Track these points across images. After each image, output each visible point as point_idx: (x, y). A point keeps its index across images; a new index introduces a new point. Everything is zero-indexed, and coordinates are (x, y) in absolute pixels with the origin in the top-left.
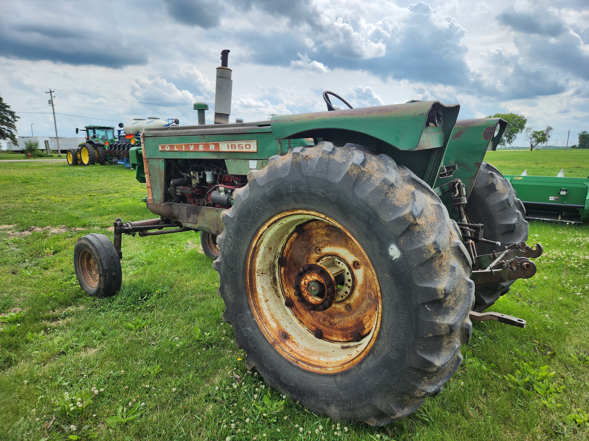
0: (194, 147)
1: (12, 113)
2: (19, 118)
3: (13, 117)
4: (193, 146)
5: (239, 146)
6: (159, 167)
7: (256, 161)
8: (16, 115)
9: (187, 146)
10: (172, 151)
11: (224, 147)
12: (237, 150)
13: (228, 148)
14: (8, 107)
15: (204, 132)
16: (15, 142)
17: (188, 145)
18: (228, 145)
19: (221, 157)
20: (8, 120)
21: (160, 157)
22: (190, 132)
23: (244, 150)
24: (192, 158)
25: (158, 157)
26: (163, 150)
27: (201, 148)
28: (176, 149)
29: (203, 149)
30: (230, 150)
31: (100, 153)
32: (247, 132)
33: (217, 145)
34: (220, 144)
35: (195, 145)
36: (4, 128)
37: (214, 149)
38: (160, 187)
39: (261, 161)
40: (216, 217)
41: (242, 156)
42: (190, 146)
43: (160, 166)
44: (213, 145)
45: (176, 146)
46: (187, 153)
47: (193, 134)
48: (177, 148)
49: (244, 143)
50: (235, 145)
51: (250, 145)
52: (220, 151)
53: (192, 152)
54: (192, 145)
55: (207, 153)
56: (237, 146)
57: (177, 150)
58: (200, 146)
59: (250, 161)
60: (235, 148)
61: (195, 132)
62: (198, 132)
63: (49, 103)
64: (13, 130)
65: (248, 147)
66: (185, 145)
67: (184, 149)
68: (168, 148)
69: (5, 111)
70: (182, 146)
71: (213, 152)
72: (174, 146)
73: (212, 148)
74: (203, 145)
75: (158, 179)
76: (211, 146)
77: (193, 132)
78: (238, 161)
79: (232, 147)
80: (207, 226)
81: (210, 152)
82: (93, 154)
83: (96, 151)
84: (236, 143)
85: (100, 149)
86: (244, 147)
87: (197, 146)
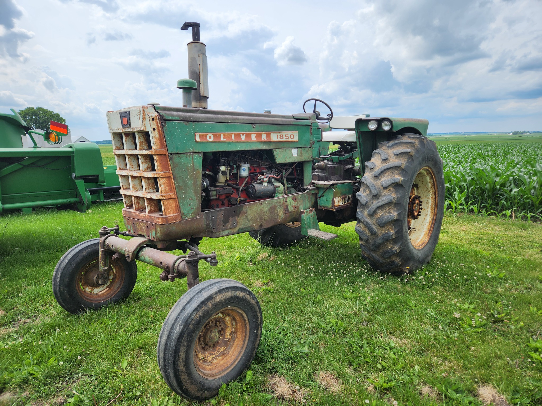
0: (245, 137)
4: (245, 135)
5: (285, 136)
6: (193, 165)
7: (297, 149)
9: (238, 136)
10: (218, 142)
11: (274, 137)
12: (284, 140)
13: (278, 138)
15: (254, 120)
17: (239, 134)
18: (278, 135)
19: (271, 147)
21: (195, 151)
22: (238, 119)
23: (290, 140)
24: (243, 149)
25: (192, 151)
26: (204, 140)
27: (253, 138)
28: (222, 139)
29: (255, 139)
30: (279, 140)
32: (292, 123)
33: (268, 135)
34: (271, 134)
35: (247, 135)
37: (266, 139)
38: (195, 193)
39: (300, 149)
40: (260, 211)
41: (287, 145)
42: (241, 135)
43: (196, 163)
44: (265, 135)
45: (224, 135)
46: (237, 144)
47: (242, 122)
48: (224, 138)
49: (289, 134)
50: (283, 135)
51: (293, 135)
52: (272, 140)
53: (244, 142)
54: (243, 134)
55: (259, 143)
56: (284, 136)
57: (225, 140)
58: (252, 135)
59: (293, 149)
60: (283, 138)
61: (243, 119)
62: (247, 119)
65: (292, 137)
66: (235, 135)
67: (233, 139)
68: (210, 137)
70: (231, 135)
71: (264, 142)
72: (220, 135)
73: (264, 137)
74: (255, 135)
75: (190, 182)
76: (263, 135)
77: (241, 119)
78: (284, 150)
79: (280, 137)
80: (250, 224)
81: (262, 142)
84: (284, 133)
86: (289, 137)
87: (248, 136)
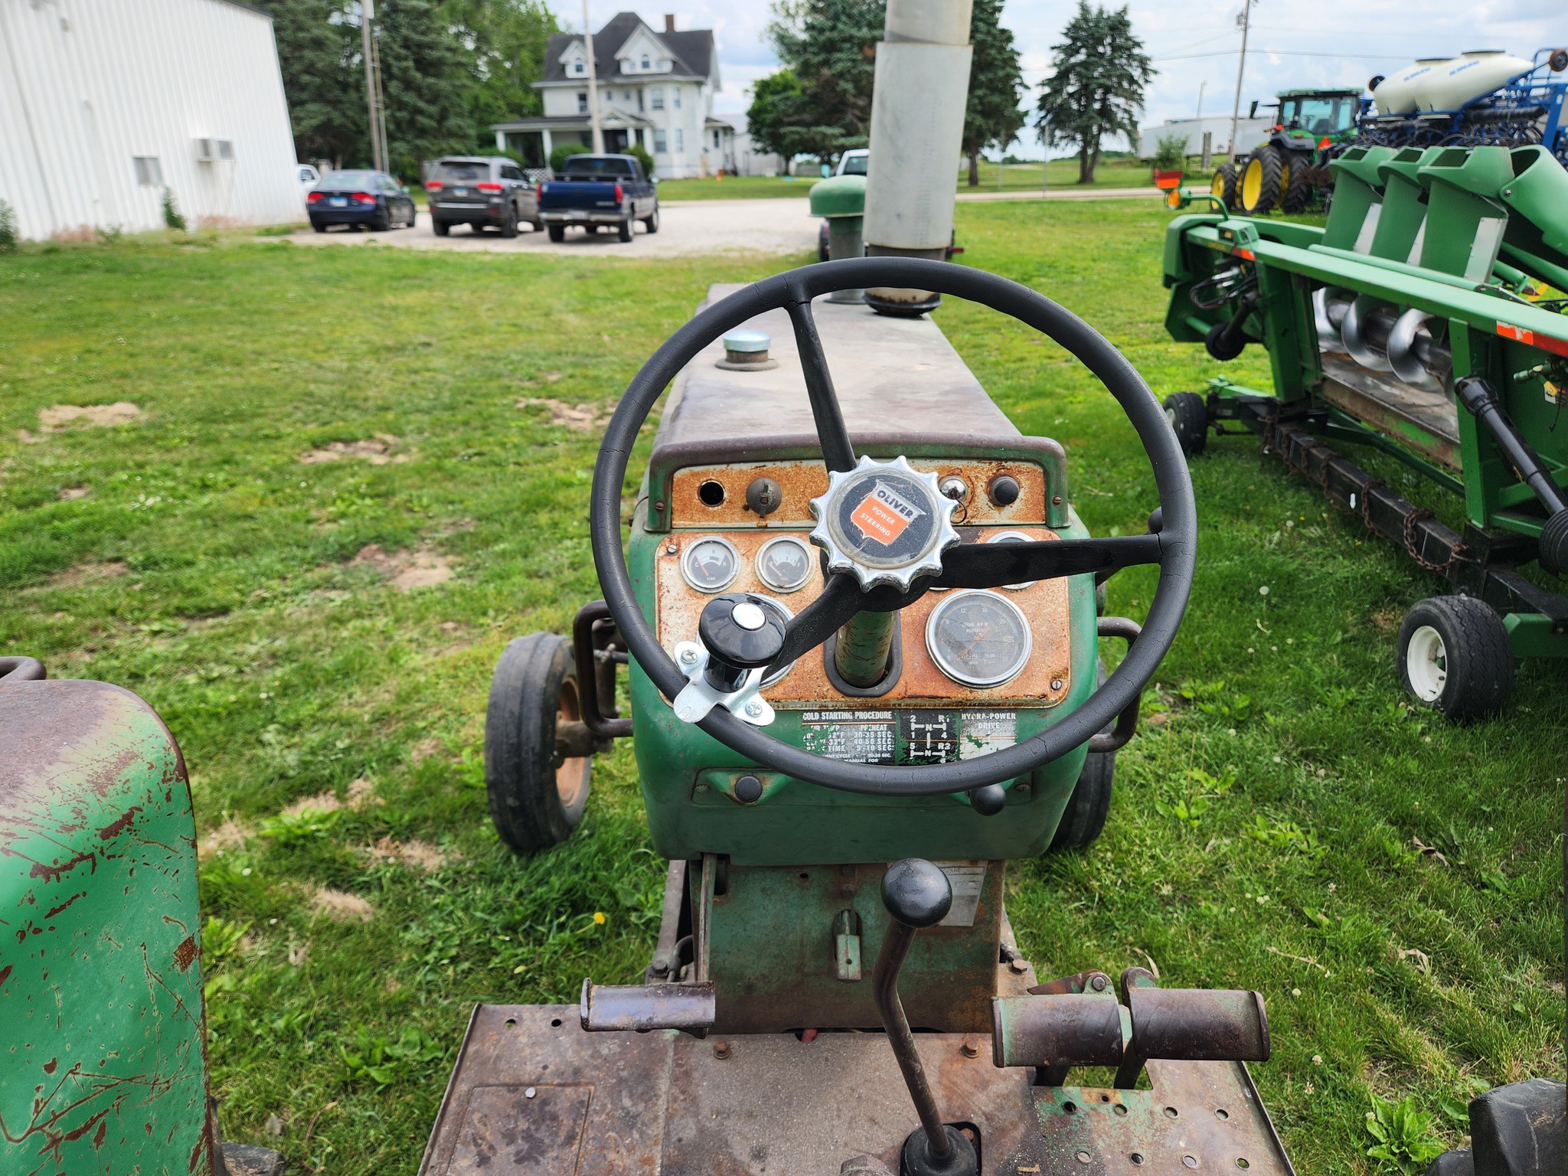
1: (1143, 62)
2: (1155, 72)
3: (1145, 71)
8: (1152, 65)
14: (1138, 45)
16: (1133, 140)
20: (1132, 81)
31: (1297, 175)
36: (1118, 106)
63: (1239, 23)
64: (1135, 109)
69: (1130, 56)
82: (1276, 179)
83: (1286, 169)
85: (1298, 163)
